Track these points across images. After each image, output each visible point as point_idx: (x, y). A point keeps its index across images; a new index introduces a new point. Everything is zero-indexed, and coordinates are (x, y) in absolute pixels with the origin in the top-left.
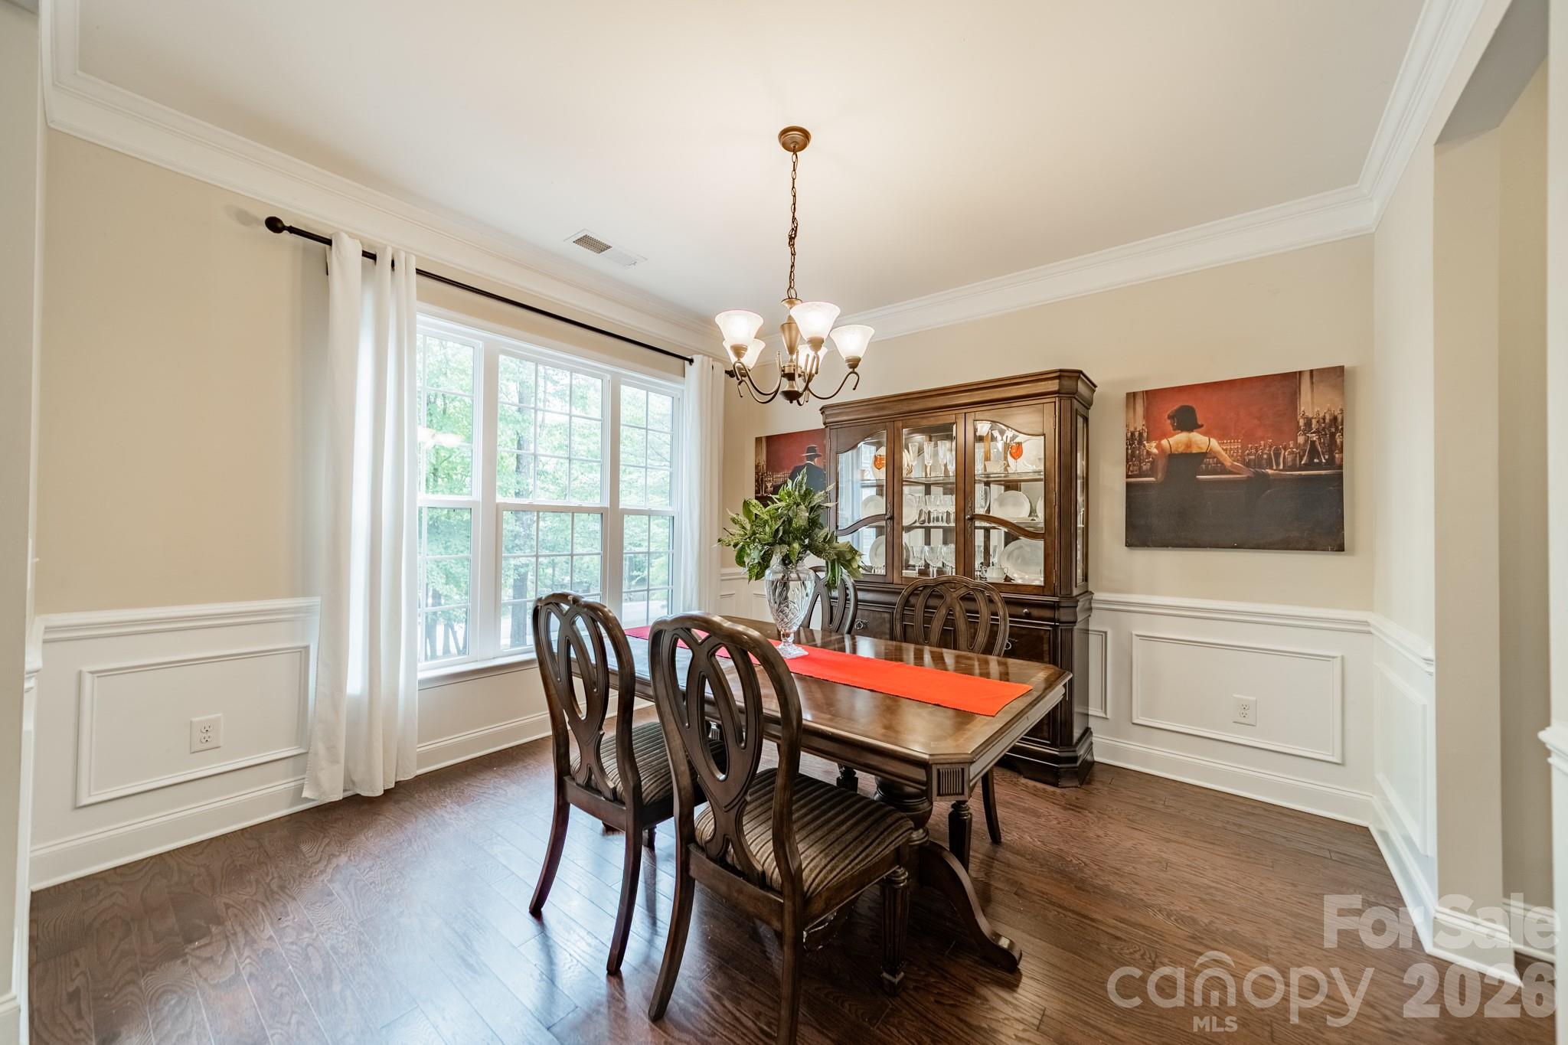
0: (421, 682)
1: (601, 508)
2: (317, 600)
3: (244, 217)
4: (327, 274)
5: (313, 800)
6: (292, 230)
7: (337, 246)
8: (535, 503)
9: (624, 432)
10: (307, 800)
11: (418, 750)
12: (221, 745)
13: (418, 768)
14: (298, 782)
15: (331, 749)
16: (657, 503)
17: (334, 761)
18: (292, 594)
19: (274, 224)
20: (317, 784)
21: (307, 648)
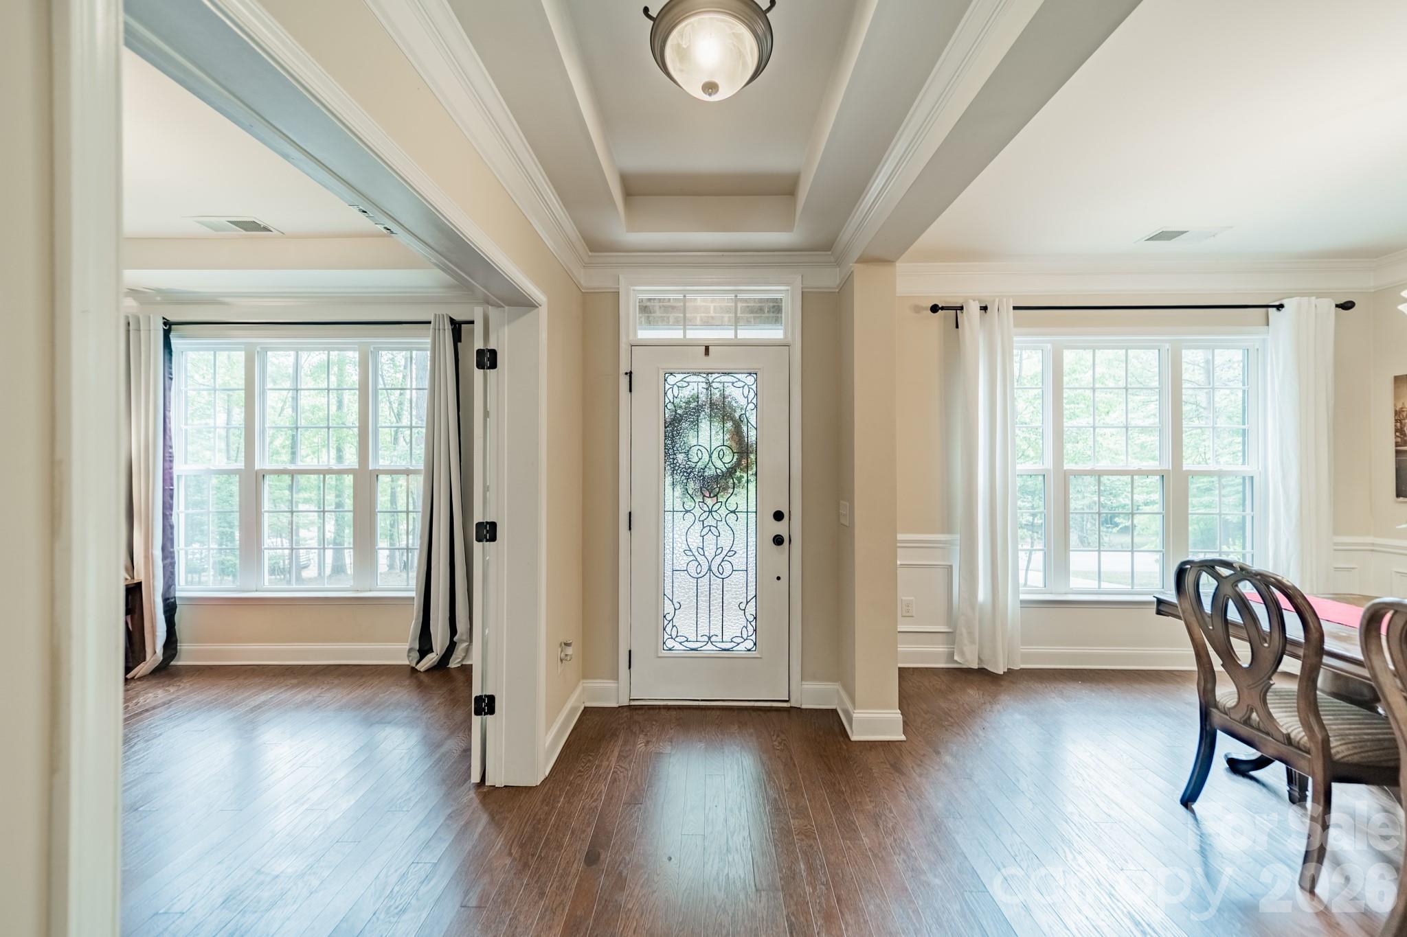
0: (1023, 602)
1: (1161, 470)
2: (957, 537)
3: (917, 309)
4: (957, 327)
5: (960, 663)
6: (943, 308)
7: (967, 310)
8: (1096, 469)
9: (1186, 394)
10: (956, 662)
11: (1022, 650)
12: (914, 615)
13: (1023, 663)
14: (950, 650)
15: (970, 633)
16: (1226, 462)
17: (973, 642)
18: (943, 532)
19: (935, 309)
20: (962, 654)
21: (951, 567)
